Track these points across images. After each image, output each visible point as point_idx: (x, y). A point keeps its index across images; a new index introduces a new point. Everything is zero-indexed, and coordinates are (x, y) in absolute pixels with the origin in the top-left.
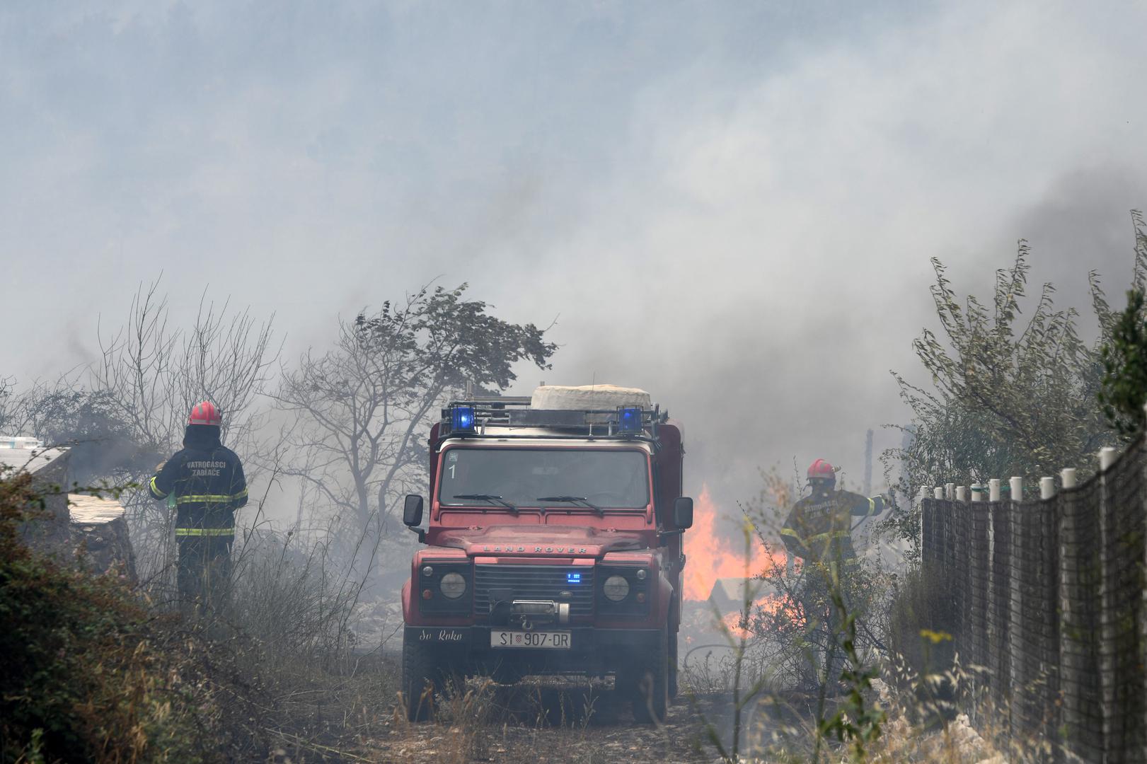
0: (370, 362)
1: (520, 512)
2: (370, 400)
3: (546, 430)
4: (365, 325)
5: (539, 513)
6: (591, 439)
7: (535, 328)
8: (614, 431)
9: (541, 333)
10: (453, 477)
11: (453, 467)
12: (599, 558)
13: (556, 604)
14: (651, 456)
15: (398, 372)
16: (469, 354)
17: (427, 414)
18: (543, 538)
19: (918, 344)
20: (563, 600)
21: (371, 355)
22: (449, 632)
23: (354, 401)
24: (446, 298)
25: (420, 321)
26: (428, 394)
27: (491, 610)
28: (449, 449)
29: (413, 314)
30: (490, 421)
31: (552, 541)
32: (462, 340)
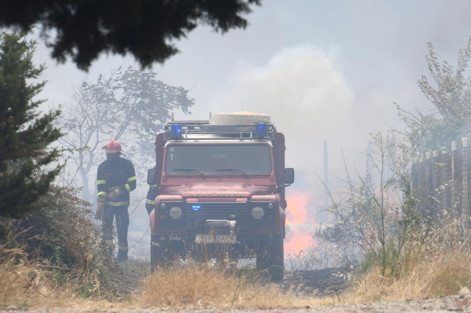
0: (89, 108)
1: (207, 177)
2: (89, 129)
3: (217, 136)
4: (87, 87)
5: (216, 177)
6: (241, 139)
7: (183, 89)
8: (253, 136)
9: (187, 92)
10: (172, 160)
11: (172, 155)
12: (249, 198)
13: (228, 221)
14: (272, 147)
15: (105, 114)
16: (146, 104)
17: (121, 136)
18: (220, 189)
19: (420, 82)
20: (232, 219)
21: (89, 104)
22: (174, 236)
23: (80, 130)
24: (134, 72)
25: (119, 84)
26: (122, 126)
27: (196, 224)
28: (169, 146)
29: (114, 80)
30: (188, 131)
31: (225, 190)
32: (143, 95)
